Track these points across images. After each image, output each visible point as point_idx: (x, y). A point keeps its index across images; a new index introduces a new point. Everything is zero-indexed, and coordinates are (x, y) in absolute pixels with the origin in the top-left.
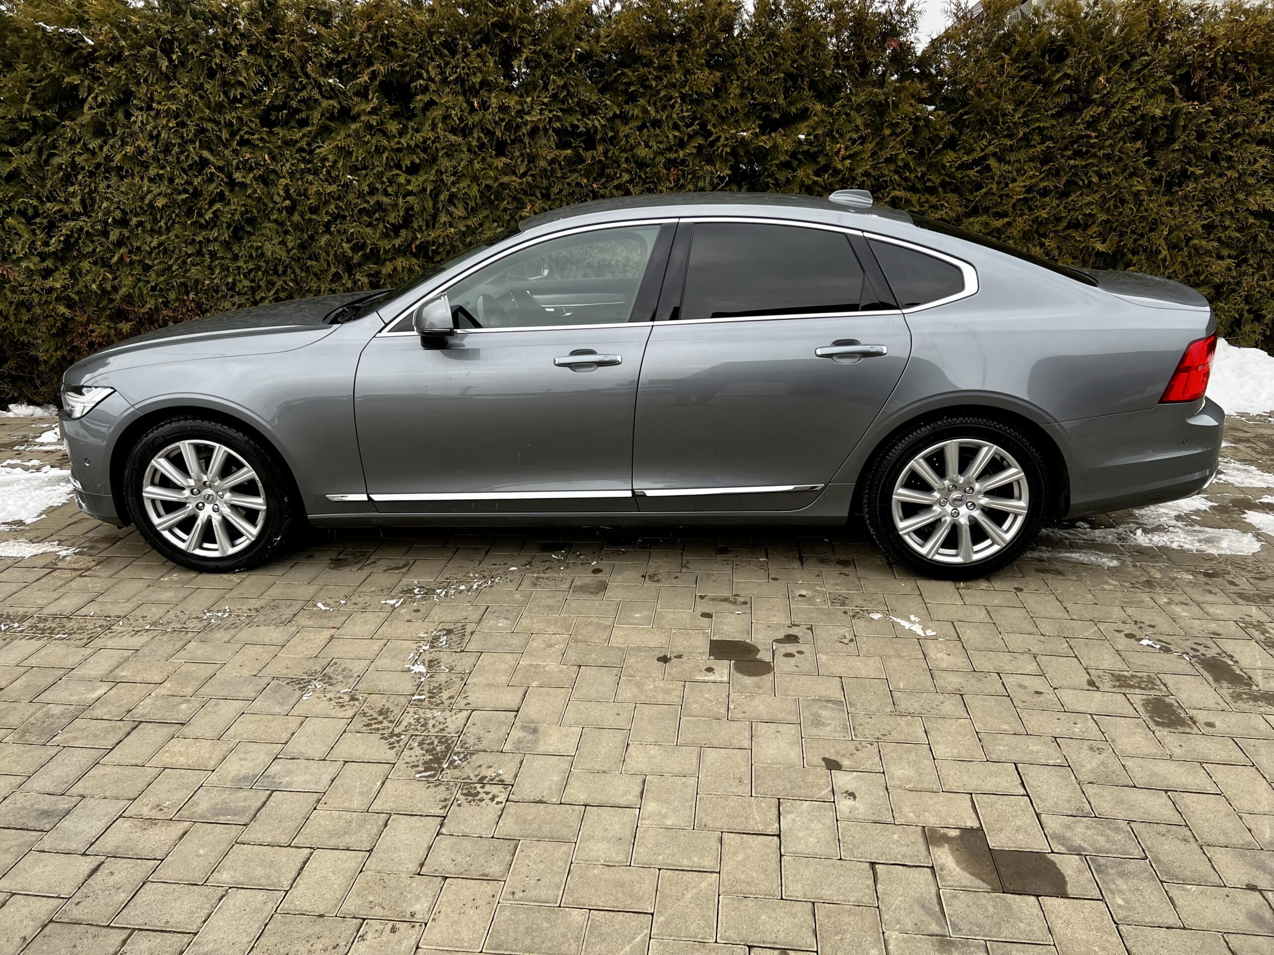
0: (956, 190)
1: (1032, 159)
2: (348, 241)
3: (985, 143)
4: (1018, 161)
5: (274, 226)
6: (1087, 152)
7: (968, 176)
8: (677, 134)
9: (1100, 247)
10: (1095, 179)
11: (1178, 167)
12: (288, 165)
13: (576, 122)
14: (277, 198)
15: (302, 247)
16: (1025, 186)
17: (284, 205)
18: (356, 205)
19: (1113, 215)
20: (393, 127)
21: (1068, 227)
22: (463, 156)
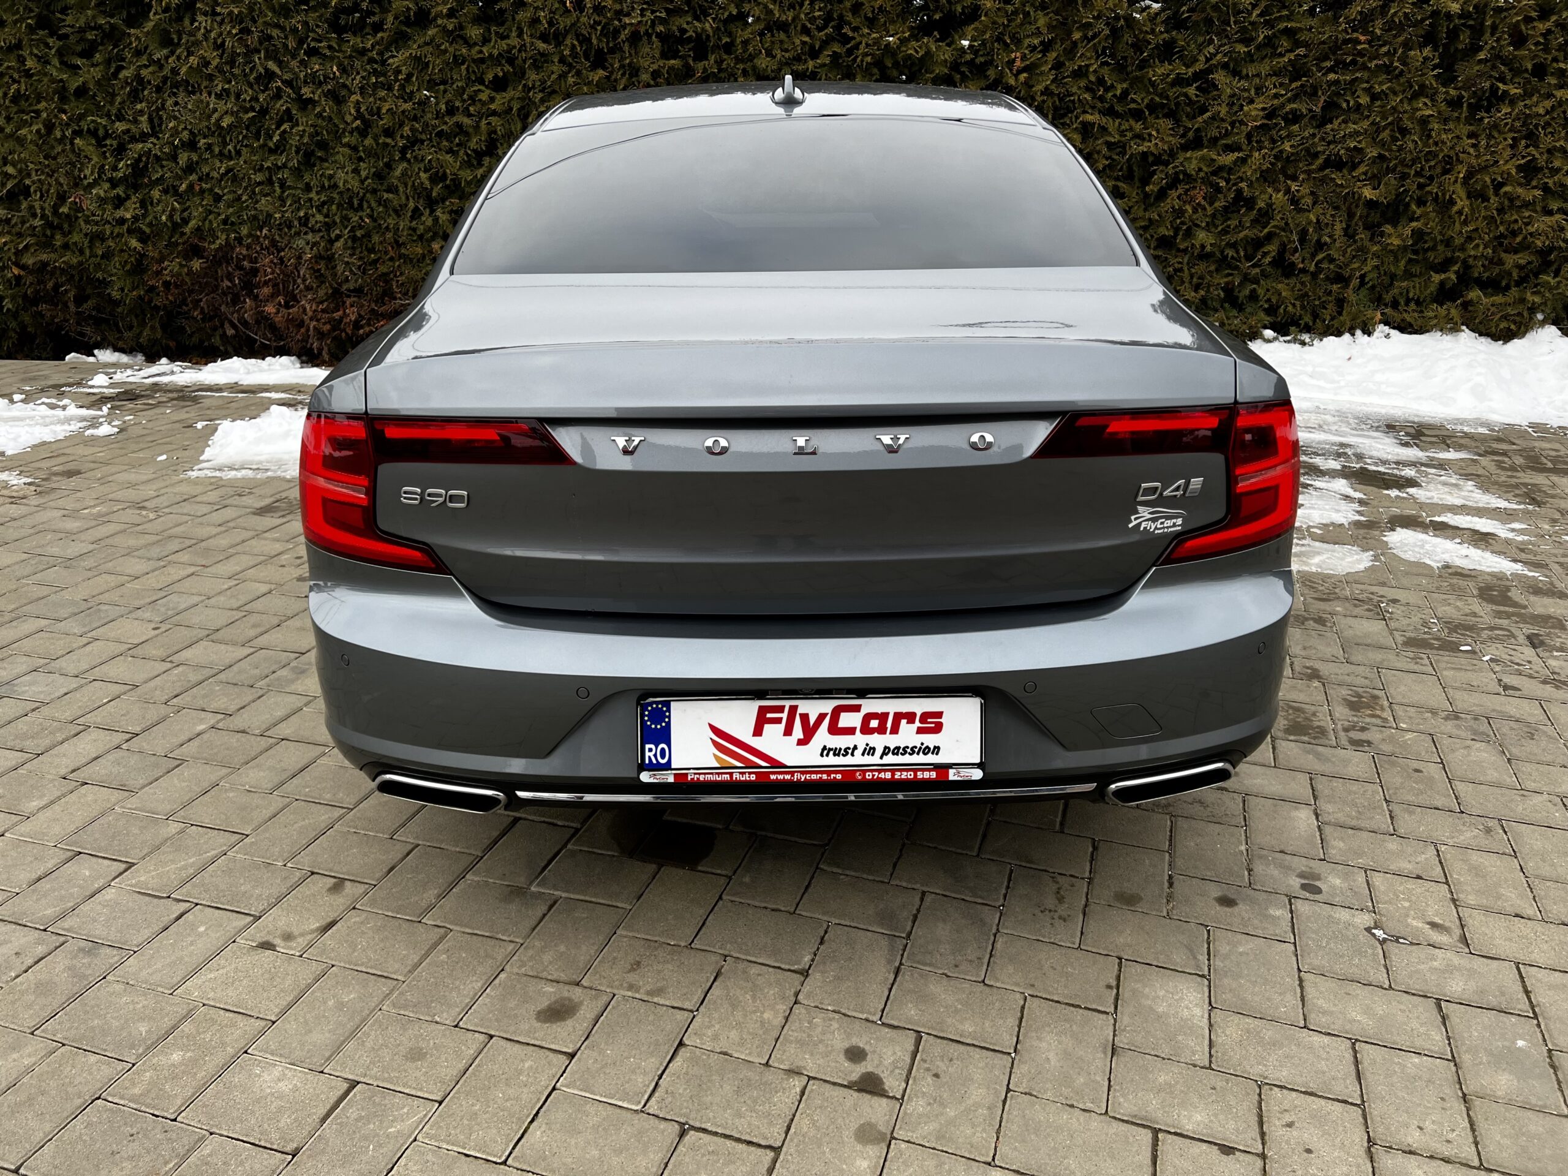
0: (1172, 114)
1: (1276, 73)
2: (426, 171)
3: (1212, 51)
4: (1258, 75)
5: (347, 150)
6: (1354, 62)
7: (1186, 95)
8: (807, 39)
9: (1368, 193)
10: (1364, 100)
11: (1488, 84)
12: (358, 77)
13: (685, 26)
14: (349, 119)
15: (379, 176)
16: (1264, 109)
17: (354, 125)
18: (435, 127)
19: (1390, 150)
20: (474, 32)
21: (1327, 164)
22: (555, 68)
